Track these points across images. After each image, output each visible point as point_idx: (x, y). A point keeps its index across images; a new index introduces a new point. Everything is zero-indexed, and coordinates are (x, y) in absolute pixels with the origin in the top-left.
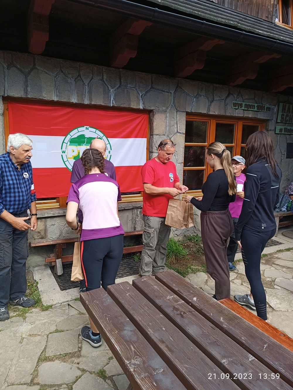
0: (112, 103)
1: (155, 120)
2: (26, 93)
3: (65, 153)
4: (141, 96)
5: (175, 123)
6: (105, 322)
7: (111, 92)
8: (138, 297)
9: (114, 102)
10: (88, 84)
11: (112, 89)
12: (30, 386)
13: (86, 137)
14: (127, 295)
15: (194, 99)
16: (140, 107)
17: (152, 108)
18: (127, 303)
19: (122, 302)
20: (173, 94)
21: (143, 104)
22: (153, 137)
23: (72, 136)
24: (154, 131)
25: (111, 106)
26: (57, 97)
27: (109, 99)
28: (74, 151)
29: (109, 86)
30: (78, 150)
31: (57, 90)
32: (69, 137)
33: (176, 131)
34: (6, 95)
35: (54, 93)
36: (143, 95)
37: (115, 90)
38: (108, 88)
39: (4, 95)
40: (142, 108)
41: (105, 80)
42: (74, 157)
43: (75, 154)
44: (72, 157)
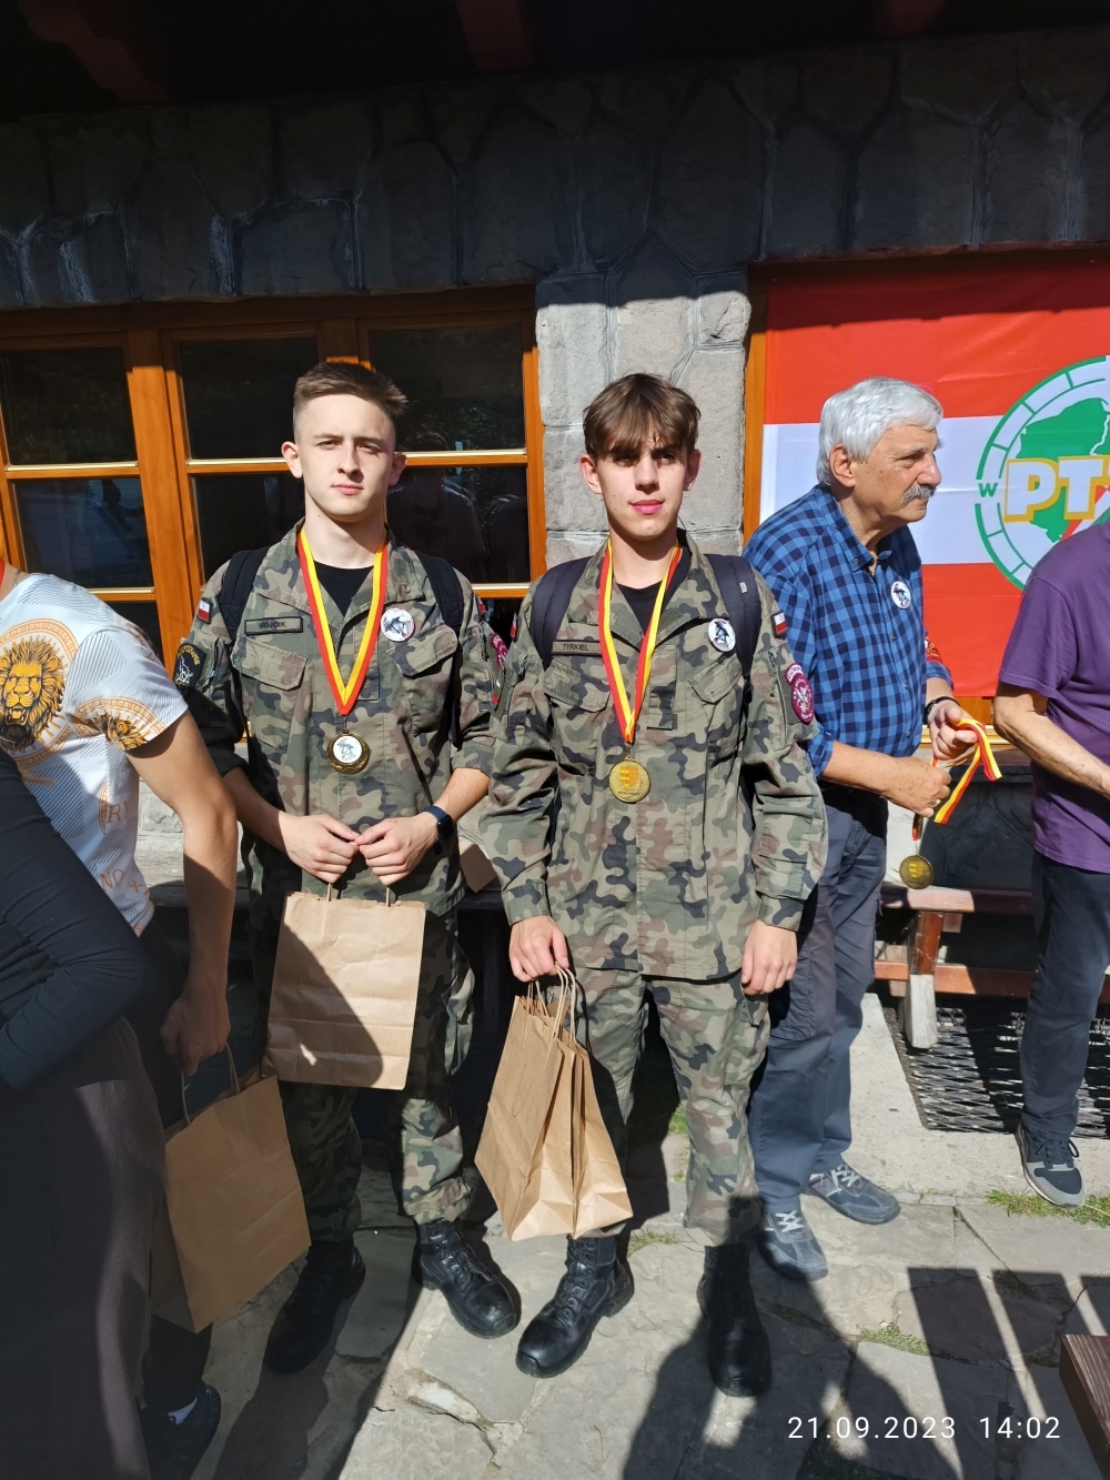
3: (992, 494)
13: (1107, 409)
23: (1034, 413)
26: (983, 230)
28: (1037, 485)
30: (1058, 479)
31: (989, 194)
32: (1019, 416)
34: (763, 256)
35: (974, 211)
39: (757, 255)
42: (1036, 512)
43: (1045, 495)
44: (1024, 512)
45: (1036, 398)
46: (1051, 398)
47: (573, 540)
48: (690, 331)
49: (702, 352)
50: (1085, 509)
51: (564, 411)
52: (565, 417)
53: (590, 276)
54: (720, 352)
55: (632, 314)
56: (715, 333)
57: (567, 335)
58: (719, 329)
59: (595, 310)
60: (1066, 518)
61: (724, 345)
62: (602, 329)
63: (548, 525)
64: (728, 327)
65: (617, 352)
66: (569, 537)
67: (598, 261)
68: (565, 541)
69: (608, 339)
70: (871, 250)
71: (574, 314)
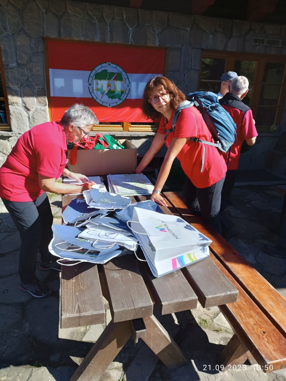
0: (130, 41)
1: (170, 57)
2: (60, 34)
4: (158, 34)
5: (190, 60)
7: (130, 31)
9: (132, 40)
10: (110, 24)
15: (211, 35)
16: (156, 44)
17: (168, 46)
20: (189, 31)
21: (159, 41)
22: (167, 73)
24: (169, 67)
25: (130, 44)
27: (128, 37)
31: (84, 31)
33: (190, 68)
35: (82, 33)
36: (160, 33)
37: (133, 29)
38: (127, 27)
39: (44, 36)
40: (158, 45)
41: (124, 20)
48: (32, 48)
49: (35, 53)
52: (8, 63)
53: (11, 35)
54: (38, 53)
62: (14, 46)
67: (13, 32)
68: (10, 88)
69: (16, 48)
70: (65, 38)
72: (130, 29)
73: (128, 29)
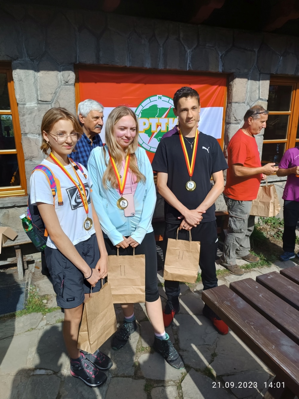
0: (188, 67)
1: (234, 85)
2: (98, 58)
4: (221, 56)
5: (257, 88)
6: (252, 332)
7: (188, 54)
8: (275, 300)
9: (190, 65)
10: (163, 45)
11: (189, 50)
12: (135, 379)
13: (158, 107)
14: (260, 296)
15: (281, 57)
16: (219, 69)
17: (233, 71)
18: (266, 307)
19: (260, 305)
20: (257, 53)
21: (223, 66)
22: (231, 105)
23: (143, 107)
24: (233, 98)
25: (188, 70)
26: (130, 63)
27: (186, 61)
28: (145, 124)
29: (186, 47)
31: (130, 54)
32: (140, 108)
33: (257, 98)
34: (78, 62)
35: (127, 58)
36: (223, 56)
37: (192, 51)
38: (185, 48)
39: (76, 62)
40: (221, 71)
41: (181, 39)
42: (145, 130)
43: (147, 127)
44: (143, 131)
45: (144, 104)
46: (146, 104)
47: (30, 137)
48: (59, 80)
49: (63, 86)
50: (155, 130)
51: (24, 100)
52: (24, 101)
53: (29, 62)
54: (68, 86)
55: (42, 74)
56: (67, 81)
57: (23, 78)
58: (68, 80)
59: (31, 72)
60: (152, 132)
61: (69, 85)
62: (33, 77)
63: (22, 132)
64: (70, 80)
65: (39, 84)
66: (29, 136)
67: (31, 58)
68: (28, 137)
69: (36, 80)
70: (104, 64)
71: (24, 72)
72: (188, 51)
73: (186, 52)
